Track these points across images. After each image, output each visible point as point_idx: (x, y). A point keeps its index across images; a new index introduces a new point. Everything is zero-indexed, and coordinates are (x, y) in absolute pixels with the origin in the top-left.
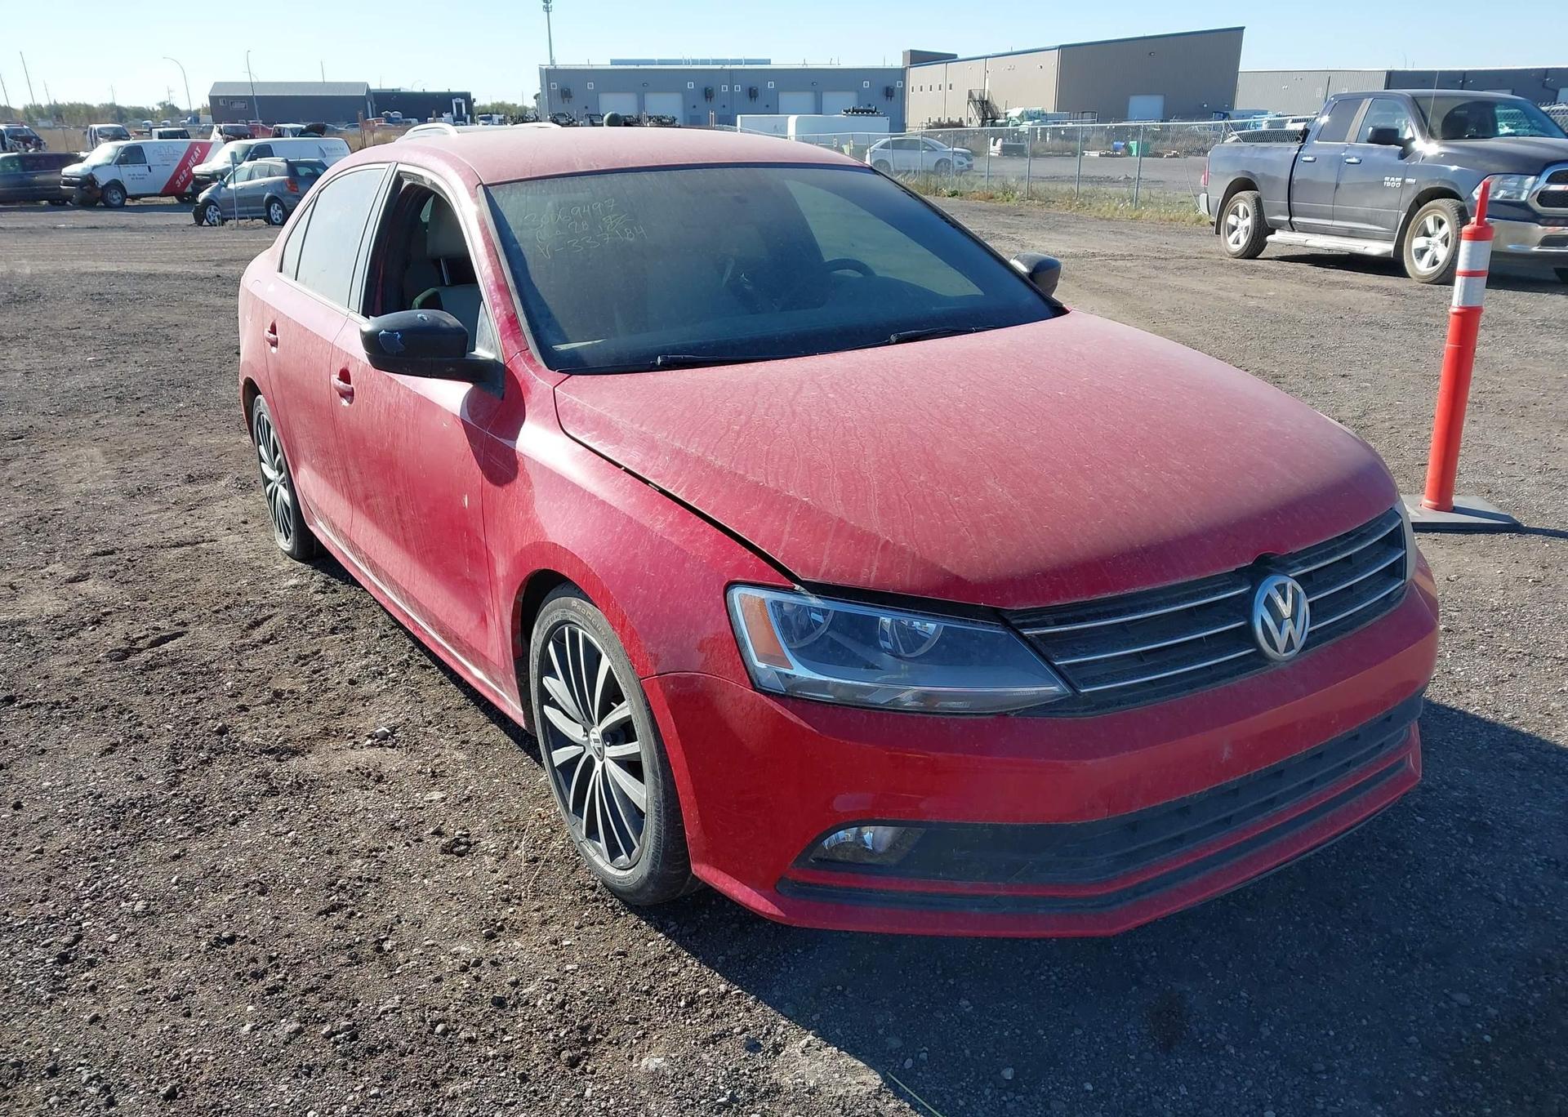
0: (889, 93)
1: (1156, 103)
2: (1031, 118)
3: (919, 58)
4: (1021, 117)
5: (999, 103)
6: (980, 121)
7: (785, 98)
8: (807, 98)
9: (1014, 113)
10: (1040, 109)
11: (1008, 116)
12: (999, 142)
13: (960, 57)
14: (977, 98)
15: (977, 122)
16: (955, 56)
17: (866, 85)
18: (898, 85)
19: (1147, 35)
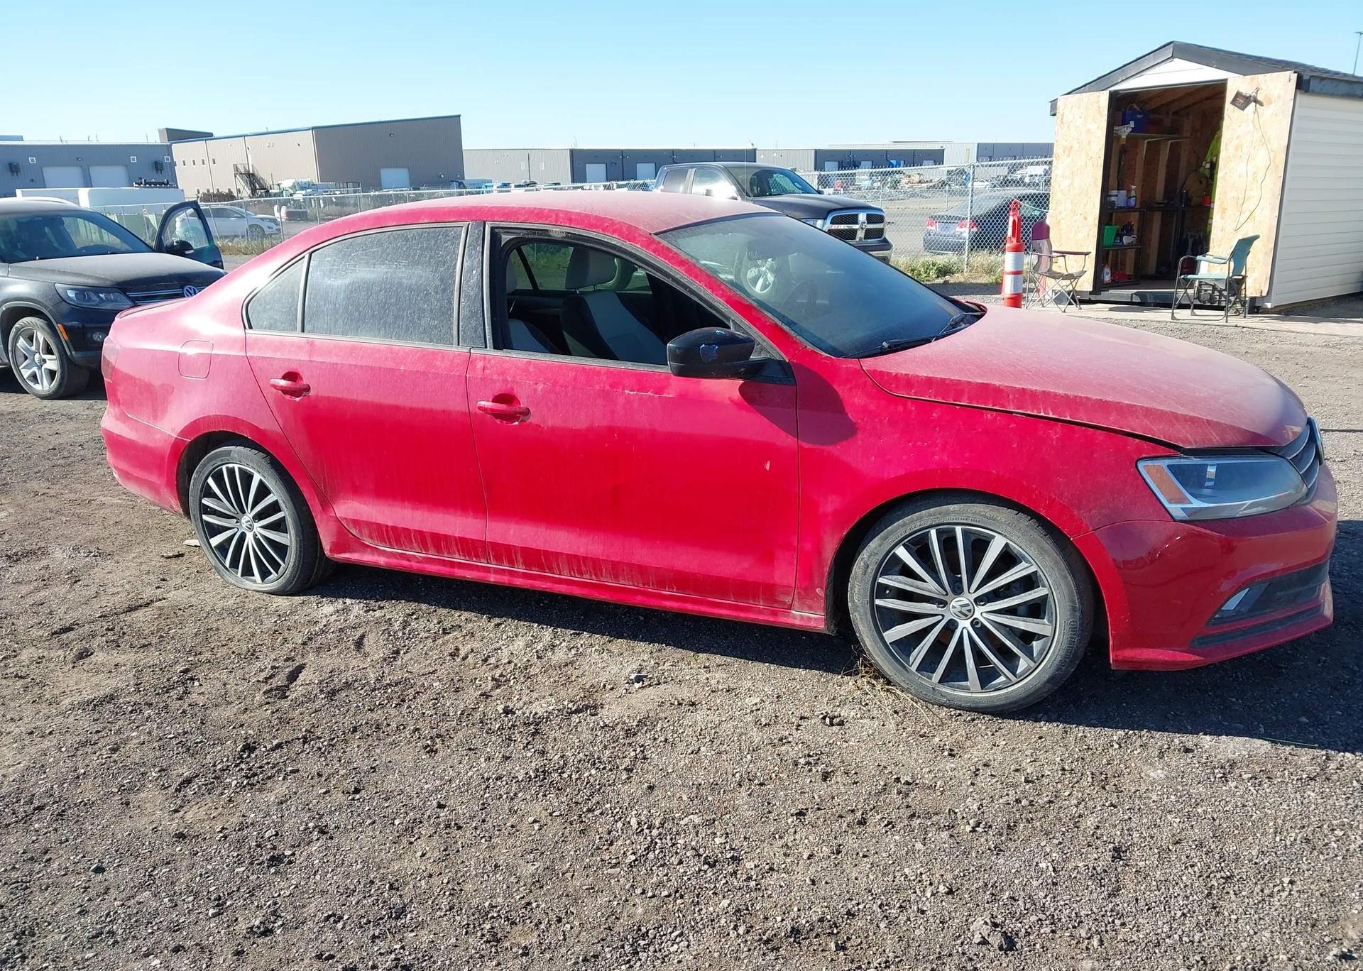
0: (158, 166)
1: (403, 174)
2: (303, 188)
3: (177, 136)
4: (294, 187)
5: (265, 175)
6: (249, 192)
7: (49, 173)
8: (75, 172)
9: (287, 184)
10: (309, 180)
11: (281, 186)
12: (284, 209)
13: (216, 135)
14: (243, 171)
15: (246, 192)
16: (211, 135)
17: (134, 160)
18: (166, 159)
19: (382, 120)
